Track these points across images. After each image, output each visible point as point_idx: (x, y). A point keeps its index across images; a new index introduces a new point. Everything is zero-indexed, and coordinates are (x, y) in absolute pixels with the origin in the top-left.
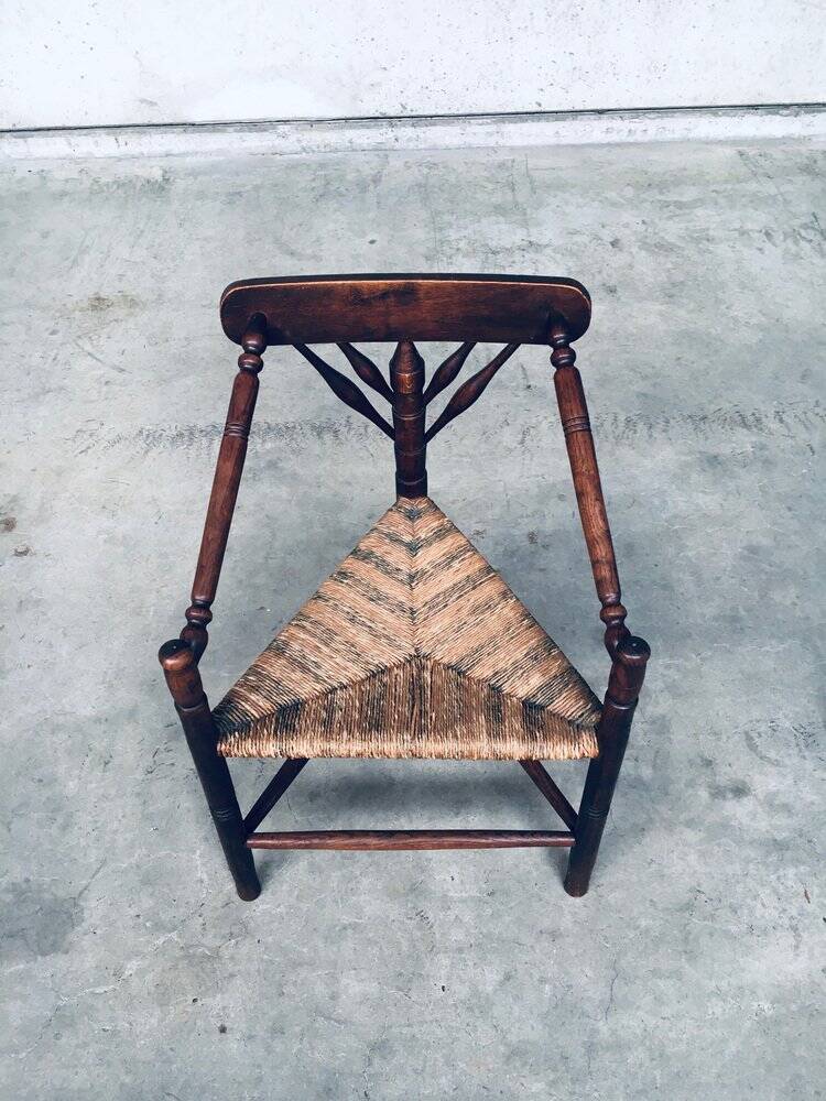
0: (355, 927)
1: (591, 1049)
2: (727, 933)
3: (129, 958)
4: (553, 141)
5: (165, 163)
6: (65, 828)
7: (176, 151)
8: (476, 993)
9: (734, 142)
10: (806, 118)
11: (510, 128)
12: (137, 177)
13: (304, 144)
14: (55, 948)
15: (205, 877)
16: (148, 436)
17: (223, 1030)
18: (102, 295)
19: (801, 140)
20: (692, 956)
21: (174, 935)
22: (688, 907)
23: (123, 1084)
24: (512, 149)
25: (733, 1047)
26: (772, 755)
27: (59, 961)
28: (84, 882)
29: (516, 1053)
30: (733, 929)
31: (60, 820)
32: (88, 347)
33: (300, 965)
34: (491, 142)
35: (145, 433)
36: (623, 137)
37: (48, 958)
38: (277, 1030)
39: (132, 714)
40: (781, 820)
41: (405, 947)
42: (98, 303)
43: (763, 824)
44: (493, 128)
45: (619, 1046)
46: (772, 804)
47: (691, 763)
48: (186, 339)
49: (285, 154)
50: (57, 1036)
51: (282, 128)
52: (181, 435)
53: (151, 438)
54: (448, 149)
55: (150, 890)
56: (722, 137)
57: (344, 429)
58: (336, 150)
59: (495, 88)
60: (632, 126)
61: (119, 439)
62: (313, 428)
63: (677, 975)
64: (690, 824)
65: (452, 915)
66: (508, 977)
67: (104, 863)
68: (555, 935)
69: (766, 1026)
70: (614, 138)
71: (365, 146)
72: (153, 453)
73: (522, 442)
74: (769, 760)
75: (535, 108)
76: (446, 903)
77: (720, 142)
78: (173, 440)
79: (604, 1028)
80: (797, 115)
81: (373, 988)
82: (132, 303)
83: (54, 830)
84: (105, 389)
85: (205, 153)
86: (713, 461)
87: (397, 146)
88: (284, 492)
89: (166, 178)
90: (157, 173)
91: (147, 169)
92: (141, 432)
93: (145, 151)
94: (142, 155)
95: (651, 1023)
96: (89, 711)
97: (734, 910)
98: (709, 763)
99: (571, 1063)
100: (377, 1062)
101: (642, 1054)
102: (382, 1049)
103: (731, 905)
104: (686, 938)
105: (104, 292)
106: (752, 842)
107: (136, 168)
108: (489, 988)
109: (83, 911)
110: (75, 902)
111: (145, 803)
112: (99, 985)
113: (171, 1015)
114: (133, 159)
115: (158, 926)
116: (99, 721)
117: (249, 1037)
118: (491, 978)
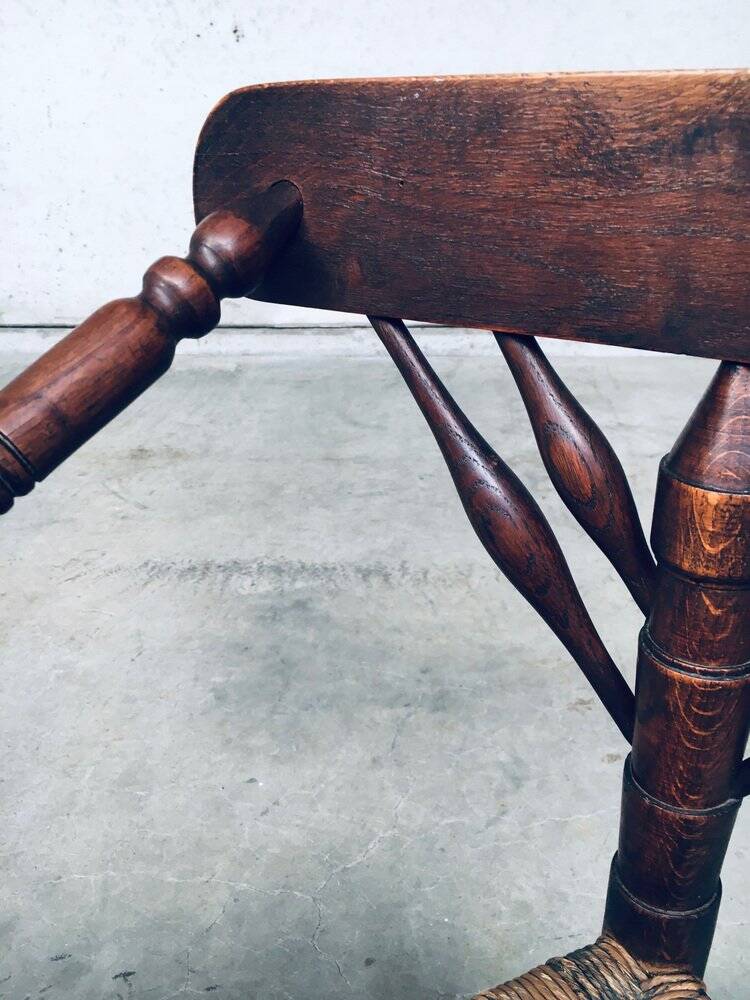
5: (241, 360)
7: (253, 351)
12: (211, 368)
16: (153, 568)
18: (147, 447)
32: (115, 487)
35: (151, 565)
42: (140, 454)
48: (225, 485)
49: (359, 356)
51: (358, 331)
52: (193, 569)
53: (157, 571)
57: (397, 574)
61: (118, 569)
62: (358, 570)
71: (440, 352)
72: (155, 584)
78: (182, 575)
82: (175, 455)
84: (119, 522)
85: (281, 354)
87: (472, 352)
88: (310, 636)
89: (239, 370)
90: (231, 366)
91: (215, 364)
92: (146, 564)
93: (223, 350)
94: (220, 353)
105: (149, 446)
107: (212, 363)
114: (211, 356)
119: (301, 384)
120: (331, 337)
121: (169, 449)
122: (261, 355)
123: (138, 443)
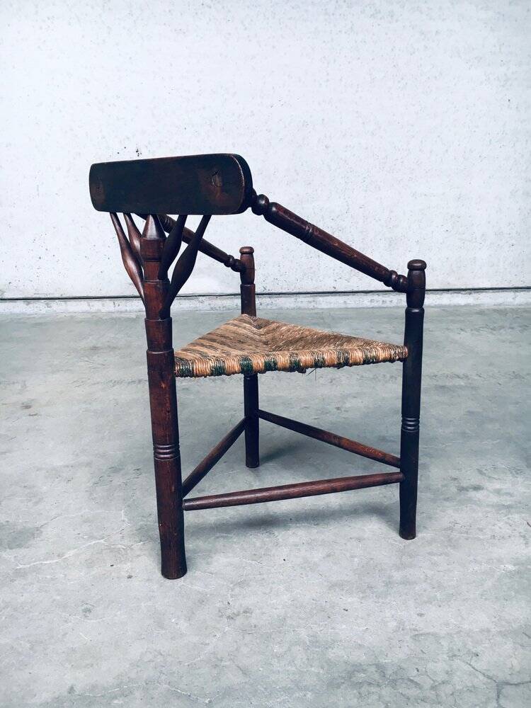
1: (389, 583)
2: (479, 539)
3: (69, 549)
4: (343, 306)
5: (139, 314)
6: (36, 503)
8: (307, 561)
9: (440, 306)
10: (475, 295)
11: (320, 299)
13: (212, 306)
14: (19, 546)
15: (126, 519)
16: (115, 382)
17: (130, 577)
18: (97, 346)
20: (454, 547)
21: (102, 541)
22: (451, 529)
23: (54, 600)
24: (322, 309)
25: (489, 584)
26: (496, 476)
27: (22, 551)
28: (46, 522)
29: (333, 586)
30: (481, 537)
31: (34, 500)
32: (86, 359)
34: (311, 306)
35: (113, 381)
36: (380, 304)
37: (14, 550)
39: (89, 464)
40: (508, 498)
41: (258, 545)
42: (95, 349)
43: (494, 499)
44: (311, 299)
45: (406, 582)
46: (498, 492)
47: (444, 479)
50: (12, 581)
51: (201, 297)
53: (117, 382)
54: (288, 309)
55: (89, 524)
56: (432, 305)
58: (229, 309)
59: (312, 280)
60: (384, 299)
61: (98, 383)
63: (447, 554)
64: (447, 499)
65: (290, 532)
66: (329, 556)
67: (59, 515)
68: (360, 540)
69: (511, 575)
70: (375, 304)
72: (117, 386)
73: (331, 382)
74: (494, 478)
75: (333, 290)
76: (286, 528)
77: (433, 307)
78: (129, 383)
79: (397, 576)
80: (470, 294)
81: (236, 560)
82: (113, 348)
83: (30, 504)
84: (93, 370)
86: (443, 387)
88: (192, 397)
89: (137, 317)
90: (133, 316)
91: (128, 316)
92: (111, 381)
93: (128, 309)
94: (126, 311)
95: (430, 573)
96: (62, 463)
97: (481, 530)
98: (455, 479)
99: (375, 590)
100: (237, 590)
101: (424, 585)
102: (242, 584)
103: (478, 528)
104: (450, 540)
105: (98, 345)
106: (488, 506)
107: (123, 315)
108: (316, 560)
109: (42, 532)
110: (38, 529)
111: (91, 494)
112: (47, 560)
113: (95, 571)
114: (121, 312)
115: (92, 537)
116: (68, 466)
117: (148, 580)
118: (317, 556)
120: (187, 301)
121: (109, 347)
123: (92, 345)
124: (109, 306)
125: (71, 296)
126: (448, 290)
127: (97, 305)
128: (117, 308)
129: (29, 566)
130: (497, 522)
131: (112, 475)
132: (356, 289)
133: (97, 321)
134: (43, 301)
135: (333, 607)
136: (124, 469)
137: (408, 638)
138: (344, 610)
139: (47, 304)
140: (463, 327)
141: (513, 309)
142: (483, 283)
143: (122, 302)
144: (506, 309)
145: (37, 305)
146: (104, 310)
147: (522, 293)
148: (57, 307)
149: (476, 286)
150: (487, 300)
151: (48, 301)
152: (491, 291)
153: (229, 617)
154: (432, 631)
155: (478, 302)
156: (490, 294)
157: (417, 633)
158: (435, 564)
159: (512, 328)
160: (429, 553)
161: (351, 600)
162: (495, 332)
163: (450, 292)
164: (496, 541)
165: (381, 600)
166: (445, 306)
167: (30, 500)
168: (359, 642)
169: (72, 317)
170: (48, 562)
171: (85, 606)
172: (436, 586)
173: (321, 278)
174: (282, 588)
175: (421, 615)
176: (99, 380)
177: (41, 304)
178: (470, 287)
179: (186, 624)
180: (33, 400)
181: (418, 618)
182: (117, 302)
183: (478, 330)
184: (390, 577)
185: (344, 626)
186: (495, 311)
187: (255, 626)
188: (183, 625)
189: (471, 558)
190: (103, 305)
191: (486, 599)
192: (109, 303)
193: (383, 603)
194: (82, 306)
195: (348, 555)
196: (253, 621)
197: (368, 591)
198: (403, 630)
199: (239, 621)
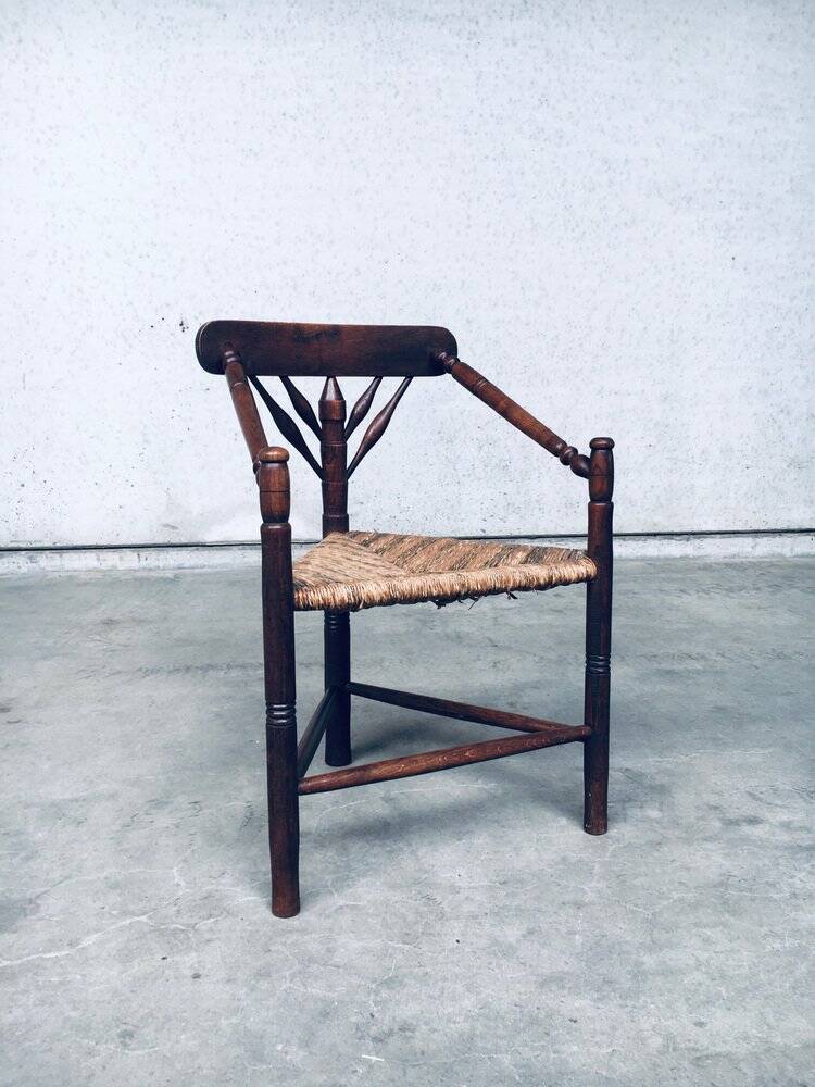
0: (354, 907)
1: (639, 974)
2: (771, 900)
3: (88, 933)
5: (177, 572)
6: (28, 859)
7: (187, 565)
8: (496, 942)
9: (643, 559)
10: (696, 542)
14: (2, 930)
15: (183, 883)
16: (147, 670)
17: (197, 976)
18: (113, 619)
19: (695, 558)
20: (733, 913)
21: (144, 918)
22: (722, 885)
25: (803, 968)
26: (780, 803)
27: (6, 938)
28: (43, 890)
29: (544, 983)
30: (775, 896)
31: (23, 854)
32: (98, 638)
33: (290, 932)
35: (144, 669)
38: (262, 974)
39: (113, 796)
40: (804, 835)
41: (411, 917)
42: (109, 623)
43: (785, 838)
45: (667, 972)
46: (787, 826)
47: (698, 808)
52: (177, 669)
53: (150, 671)
55: (119, 891)
59: (448, 518)
61: (119, 672)
63: (725, 925)
64: (707, 839)
65: (461, 896)
66: (531, 932)
67: (67, 878)
68: (579, 906)
72: (152, 677)
74: (776, 805)
76: (454, 890)
77: (632, 560)
78: (170, 672)
79: (649, 961)
80: (688, 540)
81: (377, 944)
82: (140, 622)
83: (15, 861)
84: (109, 653)
86: (669, 672)
89: (176, 577)
90: (169, 575)
91: (161, 574)
92: (141, 669)
93: (161, 564)
94: (158, 568)
95: (703, 956)
96: (67, 796)
97: (773, 885)
98: (716, 808)
99: (618, 986)
100: (384, 994)
101: (699, 976)
102: (389, 983)
103: (767, 882)
104: (725, 903)
105: (117, 617)
106: (777, 847)
107: (152, 574)
108: (511, 940)
109: (38, 906)
110: (30, 901)
111: (119, 843)
112: (50, 951)
113: (136, 968)
114: (150, 569)
115: (125, 913)
116: (77, 800)
117: (229, 981)
118: (512, 933)
119: (232, 583)
121: (134, 620)
122: (193, 568)
123: (105, 617)
124: (130, 560)
125: (70, 544)
126: (655, 535)
127: (111, 559)
128: (143, 563)
129: (19, 962)
130: (794, 872)
131: (154, 811)
132: (516, 533)
133: (111, 583)
134: (23, 553)
135: (549, 1016)
136: (172, 802)
137: (686, 1064)
138: (571, 1020)
139: (30, 558)
140: (682, 588)
141: (755, 564)
142: (706, 523)
143: (152, 554)
144: (742, 563)
145: (13, 559)
146: (122, 566)
147: (765, 539)
148: (46, 562)
149: (696, 529)
150: (712, 549)
151: (31, 553)
152: (719, 536)
153: (376, 1040)
154: (724, 1049)
155: (701, 552)
156: (718, 540)
157: (698, 1055)
158: (707, 941)
159: (758, 589)
160: (696, 925)
161: (580, 1004)
162: (731, 594)
163: (658, 537)
164: (801, 902)
165: (630, 1003)
166: (651, 559)
167: (15, 855)
168: (604, 1073)
169: (70, 578)
170: (52, 955)
171: (124, 1027)
172: (716, 975)
173: (463, 516)
174: (460, 988)
175: (700, 1024)
176: (119, 668)
177: (21, 558)
178: (688, 529)
179: (301, 1054)
180: (12, 699)
181: (698, 1030)
182: (144, 553)
183: (707, 592)
184: (639, 964)
185: (575, 1048)
186: (727, 565)
187: (423, 1053)
188: (297, 1055)
189: (765, 930)
190: (121, 558)
191: (802, 995)
192: (130, 555)
193: (634, 1007)
194: (88, 560)
195: (563, 930)
196: (418, 1044)
197: (605, 987)
198: (674, 1050)
199: (395, 1043)
